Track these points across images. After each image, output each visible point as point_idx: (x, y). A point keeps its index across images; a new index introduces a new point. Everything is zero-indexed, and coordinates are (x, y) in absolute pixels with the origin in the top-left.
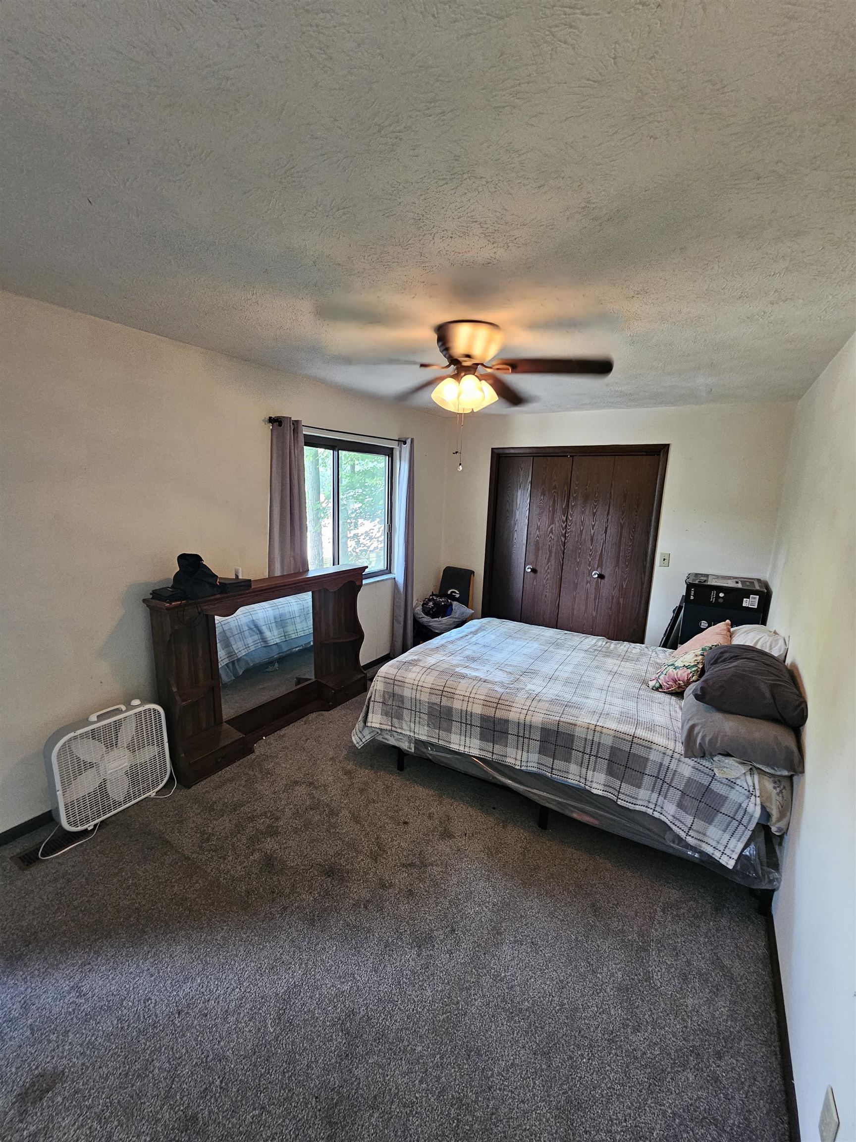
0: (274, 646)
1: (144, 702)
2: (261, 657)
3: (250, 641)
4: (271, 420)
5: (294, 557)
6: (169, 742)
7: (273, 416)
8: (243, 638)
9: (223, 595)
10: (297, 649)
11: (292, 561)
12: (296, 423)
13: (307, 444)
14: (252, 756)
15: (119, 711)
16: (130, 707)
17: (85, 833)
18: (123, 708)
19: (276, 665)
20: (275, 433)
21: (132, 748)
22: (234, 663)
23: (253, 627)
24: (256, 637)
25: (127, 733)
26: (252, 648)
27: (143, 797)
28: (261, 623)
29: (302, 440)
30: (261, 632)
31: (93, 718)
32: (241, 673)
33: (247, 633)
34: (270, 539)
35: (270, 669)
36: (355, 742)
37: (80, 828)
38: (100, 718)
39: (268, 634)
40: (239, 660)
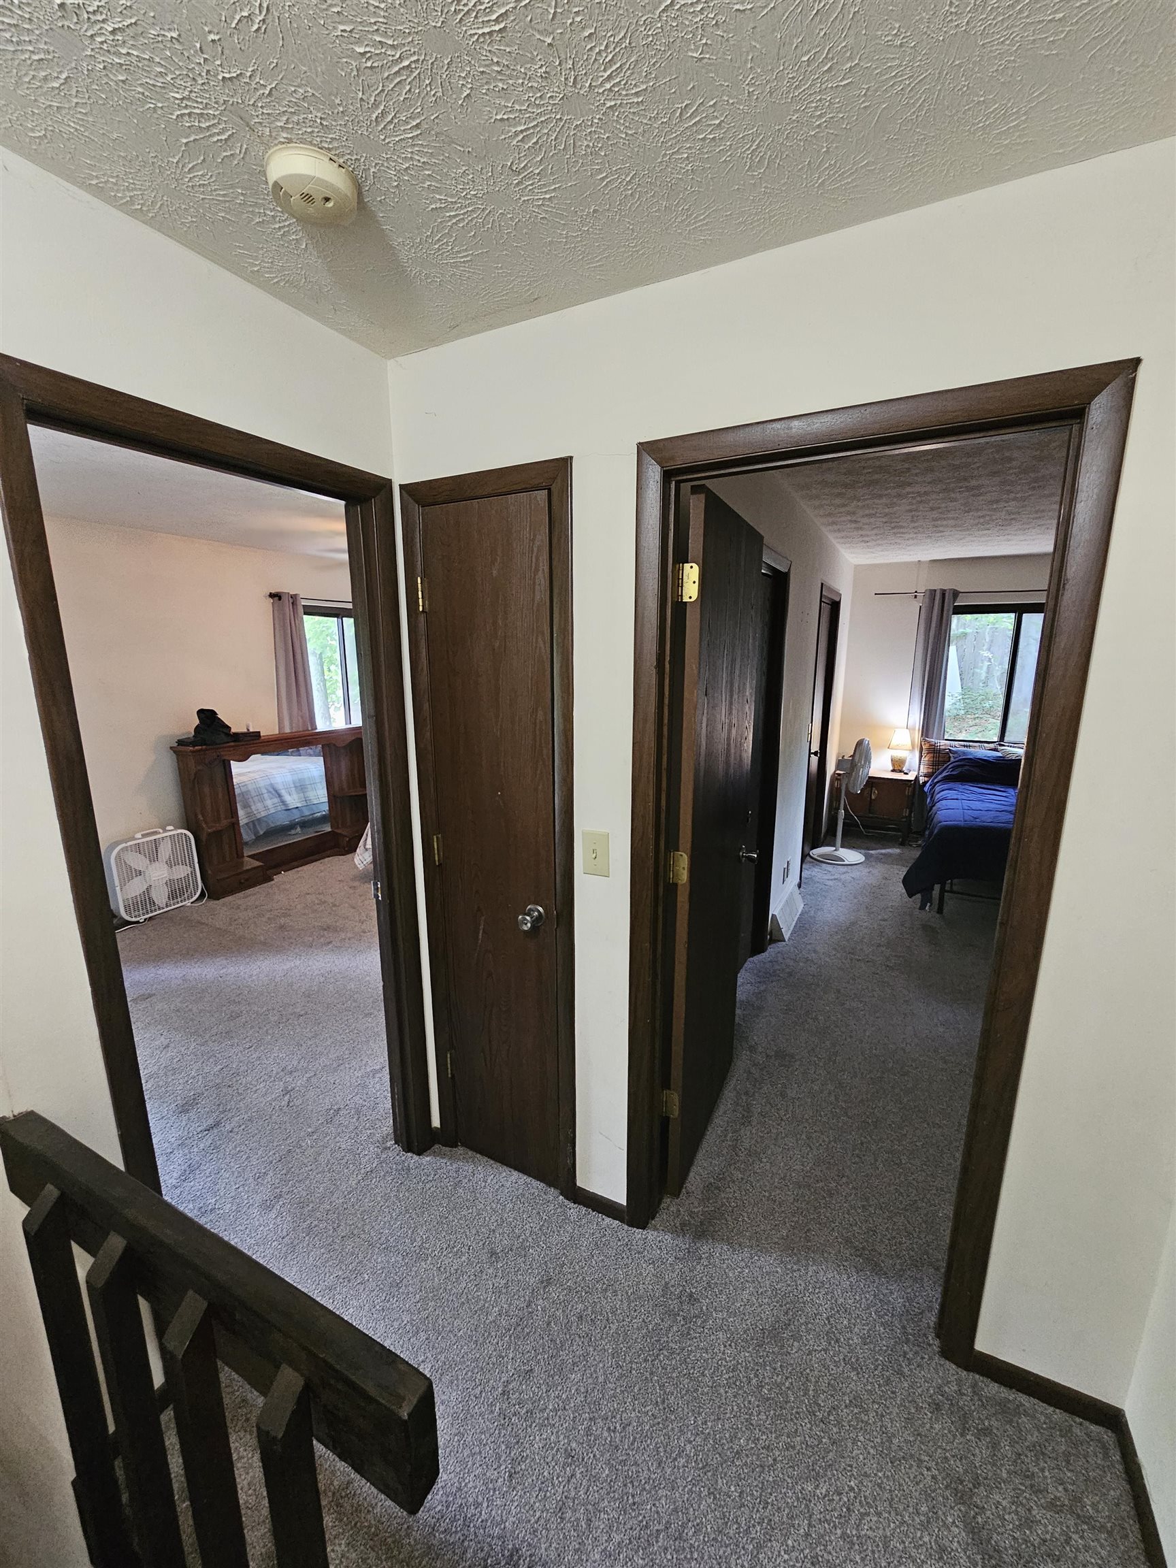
0: (294, 811)
1: (176, 828)
2: (284, 820)
3: (269, 803)
4: (272, 595)
5: (302, 717)
6: (199, 862)
7: (273, 592)
8: (262, 800)
9: (237, 743)
10: (319, 814)
11: (301, 720)
12: (294, 598)
13: (305, 614)
14: (273, 882)
15: (156, 833)
16: (165, 831)
17: (138, 922)
18: (161, 831)
19: (299, 829)
20: (276, 605)
21: (170, 864)
22: (254, 823)
23: (272, 790)
24: (276, 800)
25: (165, 851)
26: (272, 811)
27: (180, 904)
28: (280, 787)
29: (301, 610)
30: (280, 796)
31: (139, 835)
32: (261, 833)
33: (266, 796)
34: (278, 699)
35: (293, 832)
36: (357, 863)
37: (134, 919)
38: (144, 836)
39: (288, 798)
40: (259, 820)
